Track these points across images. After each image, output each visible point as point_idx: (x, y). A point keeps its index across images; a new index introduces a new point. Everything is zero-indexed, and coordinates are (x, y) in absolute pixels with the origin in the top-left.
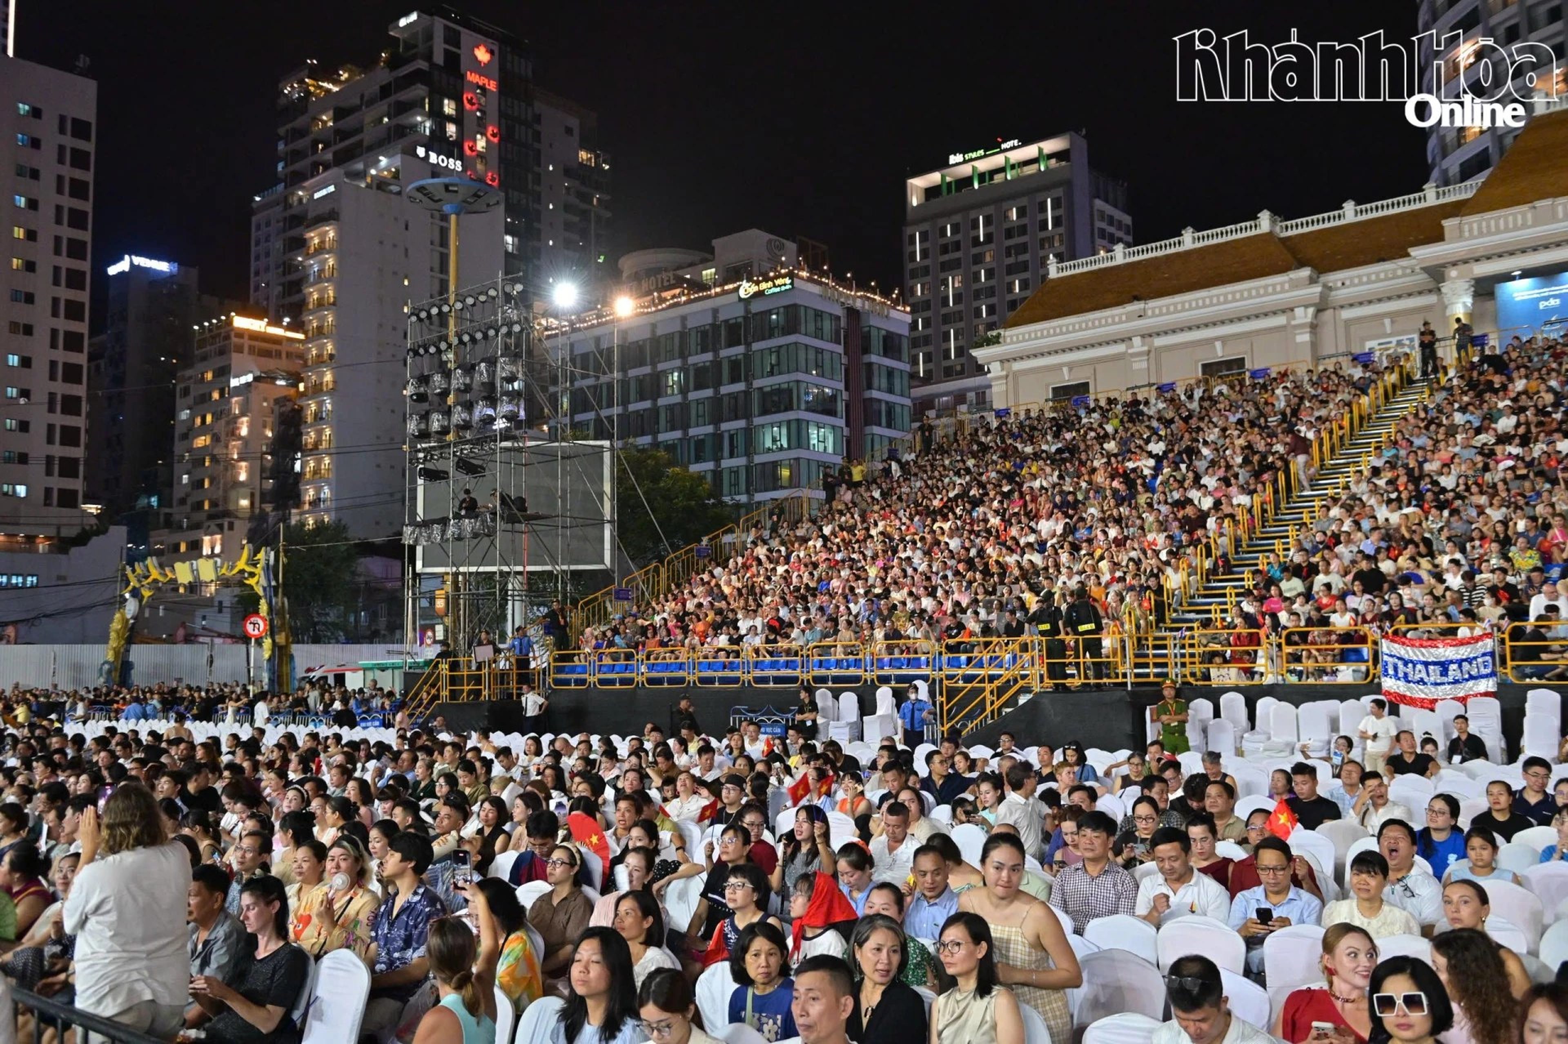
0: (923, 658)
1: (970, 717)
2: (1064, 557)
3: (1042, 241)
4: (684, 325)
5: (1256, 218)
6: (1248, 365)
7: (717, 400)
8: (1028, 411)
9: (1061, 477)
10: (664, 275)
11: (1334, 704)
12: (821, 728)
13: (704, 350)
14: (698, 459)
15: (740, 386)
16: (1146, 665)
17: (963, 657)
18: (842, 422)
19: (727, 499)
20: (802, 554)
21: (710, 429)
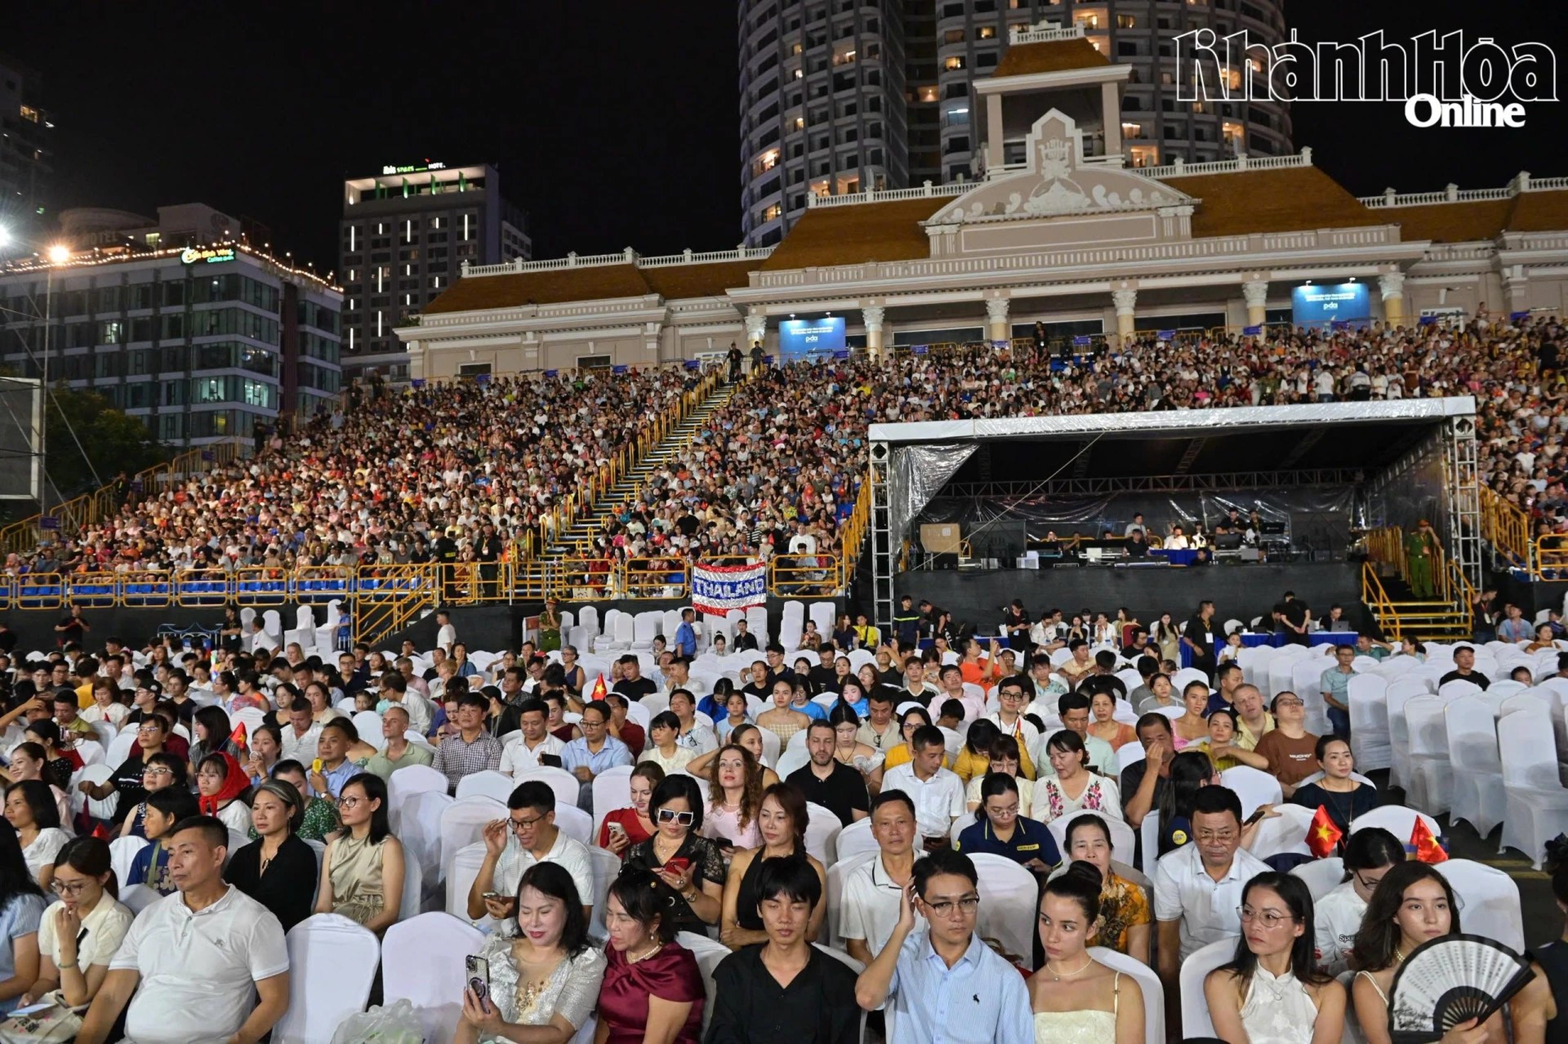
0: (341, 581)
1: (380, 629)
2: (464, 502)
3: (460, 249)
4: (125, 281)
5: (622, 251)
6: (612, 362)
7: (156, 353)
8: (439, 383)
9: (464, 437)
10: (107, 234)
11: (659, 613)
12: (245, 642)
13: (145, 306)
14: (135, 405)
15: (180, 342)
16: (524, 587)
17: (376, 580)
18: (276, 381)
19: (161, 441)
20: (232, 492)
21: (147, 378)
